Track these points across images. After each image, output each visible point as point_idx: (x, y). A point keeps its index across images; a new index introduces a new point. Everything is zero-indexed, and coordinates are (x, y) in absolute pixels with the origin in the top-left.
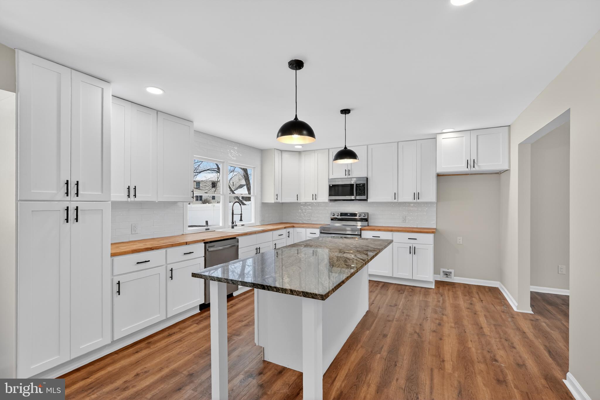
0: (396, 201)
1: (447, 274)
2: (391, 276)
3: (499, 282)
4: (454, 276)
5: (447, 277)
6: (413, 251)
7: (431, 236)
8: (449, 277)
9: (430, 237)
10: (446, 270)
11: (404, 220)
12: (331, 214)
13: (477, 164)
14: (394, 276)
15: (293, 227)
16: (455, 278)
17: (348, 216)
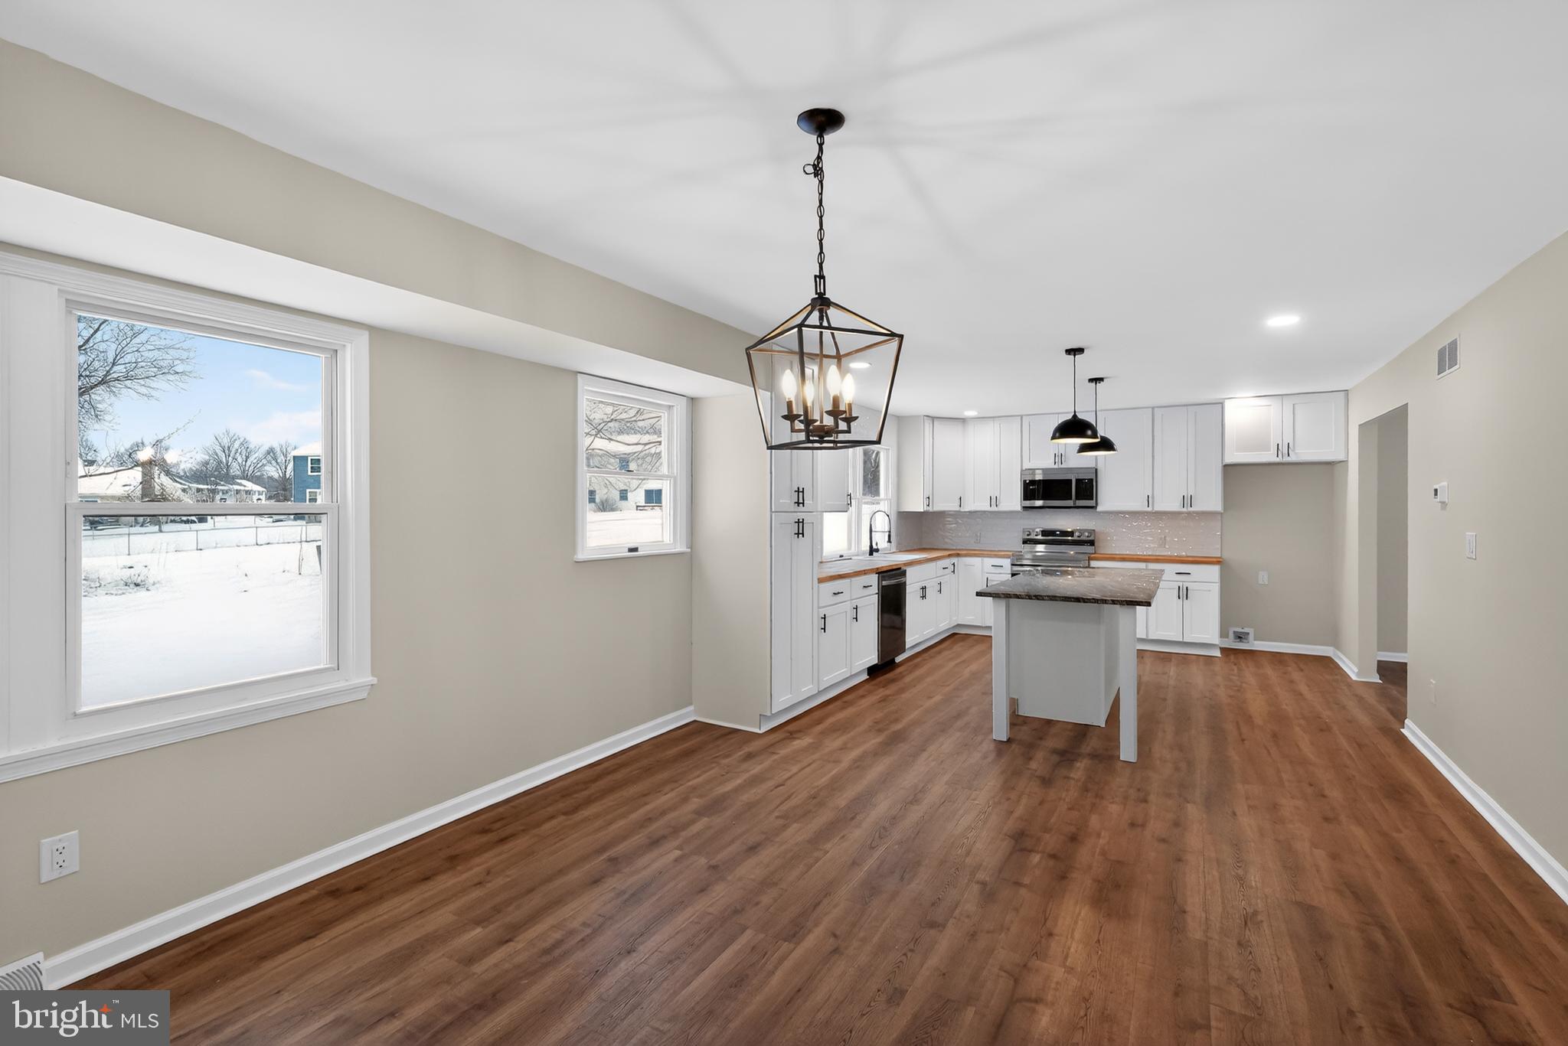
0: (1150, 509)
1: (1240, 637)
2: (1144, 637)
3: (1332, 648)
4: (1255, 640)
5: (1241, 641)
6: (1183, 594)
7: (1216, 568)
8: (1245, 641)
9: (1214, 571)
10: (1240, 630)
11: (1163, 542)
12: (1024, 532)
13: (1293, 451)
14: (1151, 637)
15: (958, 555)
16: (1256, 642)
17: (1057, 535)
